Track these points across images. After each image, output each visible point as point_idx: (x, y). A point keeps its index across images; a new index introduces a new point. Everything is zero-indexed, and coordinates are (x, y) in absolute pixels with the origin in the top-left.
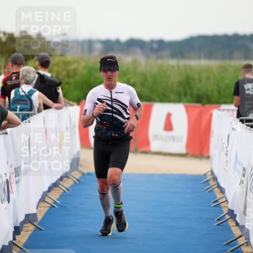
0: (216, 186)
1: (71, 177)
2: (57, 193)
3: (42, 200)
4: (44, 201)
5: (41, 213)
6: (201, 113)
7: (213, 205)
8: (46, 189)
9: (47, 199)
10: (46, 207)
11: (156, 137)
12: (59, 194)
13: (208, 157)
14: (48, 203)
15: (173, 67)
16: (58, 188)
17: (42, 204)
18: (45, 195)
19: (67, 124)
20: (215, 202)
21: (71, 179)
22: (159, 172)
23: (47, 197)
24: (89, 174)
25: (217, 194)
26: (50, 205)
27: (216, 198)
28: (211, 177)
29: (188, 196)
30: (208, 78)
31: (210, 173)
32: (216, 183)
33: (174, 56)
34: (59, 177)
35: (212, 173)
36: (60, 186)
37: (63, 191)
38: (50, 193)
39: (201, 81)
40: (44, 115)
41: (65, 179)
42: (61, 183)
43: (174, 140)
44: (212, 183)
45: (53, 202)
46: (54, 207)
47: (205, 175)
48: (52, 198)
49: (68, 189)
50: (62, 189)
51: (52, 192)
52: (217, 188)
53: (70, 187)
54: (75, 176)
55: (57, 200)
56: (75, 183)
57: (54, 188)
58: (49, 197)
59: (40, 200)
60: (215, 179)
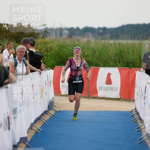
0: (138, 118)
1: (49, 114)
2: (40, 124)
3: (31, 128)
4: (32, 129)
5: (30, 137)
6: (129, 73)
7: (136, 130)
8: (33, 121)
9: (34, 128)
10: (33, 133)
11: (101, 88)
12: (42, 124)
13: (134, 100)
14: (34, 130)
15: (111, 44)
16: (40, 121)
17: (30, 131)
18: (32, 125)
19: (46, 81)
20: (138, 128)
21: (49, 115)
22: (103, 110)
23: (33, 126)
24: (59, 112)
25: (139, 123)
26: (35, 132)
27: (139, 126)
28: (135, 113)
29: (121, 125)
30: (133, 51)
31: (135, 110)
32: (139, 117)
33: (112, 38)
34: (41, 114)
35: (136, 111)
36: (42, 119)
37: (43, 123)
38: (35, 124)
39: (129, 53)
40: (31, 75)
41: (45, 115)
42: (42, 117)
43: (112, 90)
44: (136, 116)
45: (38, 129)
46: (38, 132)
47: (132, 111)
48: (37, 127)
49: (46, 121)
50: (43, 122)
51: (37, 123)
52: (139, 120)
53: (48, 120)
54: (51, 113)
55: (40, 128)
56: (51, 117)
57: (38, 121)
58: (35, 127)
59: (29, 129)
60: (138, 114)
